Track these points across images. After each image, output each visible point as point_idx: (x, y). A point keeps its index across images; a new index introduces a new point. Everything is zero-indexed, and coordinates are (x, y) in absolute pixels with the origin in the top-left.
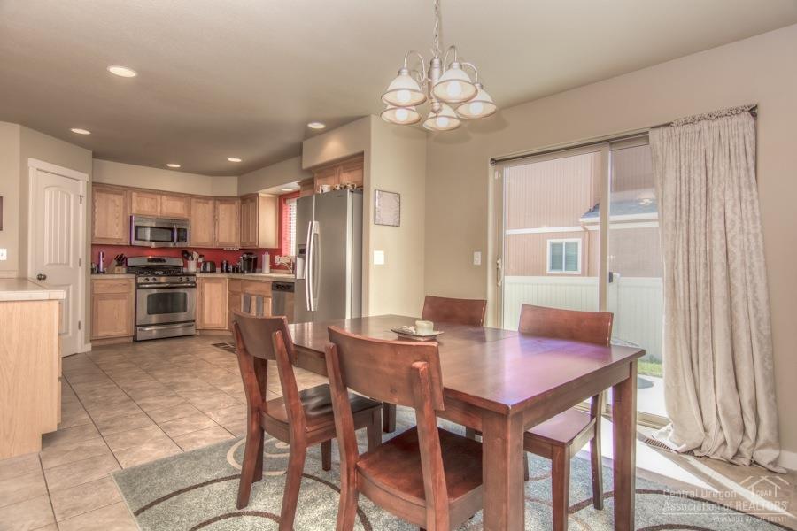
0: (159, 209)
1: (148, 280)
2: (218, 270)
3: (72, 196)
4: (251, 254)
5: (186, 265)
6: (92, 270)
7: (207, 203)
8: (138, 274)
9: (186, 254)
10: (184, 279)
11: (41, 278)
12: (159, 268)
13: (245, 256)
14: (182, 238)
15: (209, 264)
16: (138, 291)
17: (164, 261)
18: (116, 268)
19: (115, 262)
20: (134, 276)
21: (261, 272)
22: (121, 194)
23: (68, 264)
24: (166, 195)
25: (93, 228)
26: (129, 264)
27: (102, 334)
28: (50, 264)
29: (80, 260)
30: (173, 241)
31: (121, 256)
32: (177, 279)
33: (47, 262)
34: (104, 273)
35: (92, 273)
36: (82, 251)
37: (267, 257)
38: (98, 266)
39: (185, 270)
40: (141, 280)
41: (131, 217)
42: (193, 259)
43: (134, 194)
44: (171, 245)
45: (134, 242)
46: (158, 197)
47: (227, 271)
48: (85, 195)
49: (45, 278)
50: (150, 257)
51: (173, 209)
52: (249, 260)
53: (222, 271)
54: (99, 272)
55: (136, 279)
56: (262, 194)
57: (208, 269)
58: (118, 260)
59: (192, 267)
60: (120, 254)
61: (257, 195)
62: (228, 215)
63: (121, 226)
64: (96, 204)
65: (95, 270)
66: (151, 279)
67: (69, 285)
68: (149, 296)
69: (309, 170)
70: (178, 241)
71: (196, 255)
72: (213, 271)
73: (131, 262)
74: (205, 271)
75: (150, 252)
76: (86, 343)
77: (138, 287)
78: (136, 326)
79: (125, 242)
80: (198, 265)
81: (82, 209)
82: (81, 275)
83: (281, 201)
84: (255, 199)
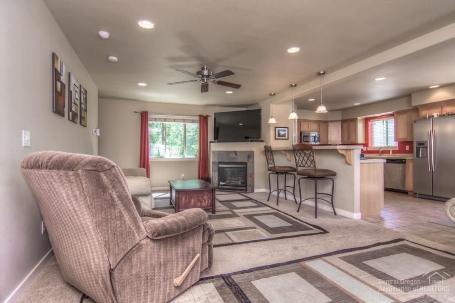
0: (309, 128)
7: (325, 124)
24: (312, 121)
41: (301, 132)
43: (302, 123)
46: (309, 123)
51: (314, 127)
56: (360, 118)
61: (357, 119)
69: (416, 106)
83: (367, 121)
84: (354, 121)
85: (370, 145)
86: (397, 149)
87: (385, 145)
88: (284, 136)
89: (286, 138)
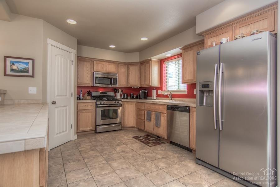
0: (105, 69)
1: (101, 103)
2: (129, 97)
3: (68, 61)
4: (145, 90)
5: (116, 96)
6: (77, 98)
7: (125, 66)
8: (97, 100)
9: (115, 90)
10: (117, 102)
11: (54, 103)
12: (105, 97)
13: (143, 91)
14: (115, 83)
15: (125, 95)
16: (97, 108)
17: (107, 93)
18: (87, 97)
19: (86, 94)
20: (95, 101)
21: (152, 99)
22: (89, 62)
23: (66, 95)
24: (108, 62)
25: (78, 78)
26: (92, 95)
27: (81, 129)
28: (58, 95)
29: (72, 93)
30: (111, 84)
31: (89, 92)
32: (113, 102)
33: (56, 94)
34: (82, 99)
35: (77, 99)
36: (73, 89)
37: (154, 91)
38: (80, 96)
39: (115, 98)
40: (98, 103)
41: (93, 73)
42: (119, 93)
43: (95, 62)
44: (110, 86)
45: (95, 85)
46: (105, 63)
47: (133, 98)
48: (74, 61)
49: (55, 103)
50: (101, 92)
51: (111, 68)
52: (145, 93)
53: (131, 98)
54: (80, 99)
55: (96, 102)
56: (154, 59)
57: (126, 97)
58: (88, 93)
59: (118, 96)
60: (89, 91)
61: (150, 60)
62: (134, 72)
63: (89, 76)
64: (79, 67)
65: (78, 99)
66: (102, 103)
67: (67, 106)
68: (102, 111)
69: (201, 34)
70: (113, 84)
71: (120, 91)
72: (127, 98)
73: (94, 94)
74: (124, 98)
75: (101, 89)
76: (74, 135)
77: (97, 106)
78: (96, 125)
79: (91, 85)
80: (121, 95)
81: (73, 68)
82: (72, 101)
83: (162, 62)
84: (149, 62)
85: (163, 89)
86: (186, 93)
87: (177, 88)
88: (26, 71)
89: (30, 73)
